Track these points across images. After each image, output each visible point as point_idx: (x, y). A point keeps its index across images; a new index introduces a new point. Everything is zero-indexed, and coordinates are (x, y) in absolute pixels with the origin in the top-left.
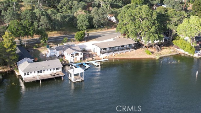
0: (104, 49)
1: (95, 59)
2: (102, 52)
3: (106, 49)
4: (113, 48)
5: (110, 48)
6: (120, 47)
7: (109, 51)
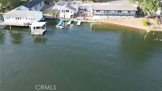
0: (97, 11)
1: (86, 19)
2: (94, 14)
3: (99, 11)
4: (108, 11)
5: (105, 11)
6: (117, 12)
7: (103, 14)
